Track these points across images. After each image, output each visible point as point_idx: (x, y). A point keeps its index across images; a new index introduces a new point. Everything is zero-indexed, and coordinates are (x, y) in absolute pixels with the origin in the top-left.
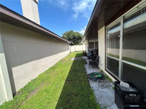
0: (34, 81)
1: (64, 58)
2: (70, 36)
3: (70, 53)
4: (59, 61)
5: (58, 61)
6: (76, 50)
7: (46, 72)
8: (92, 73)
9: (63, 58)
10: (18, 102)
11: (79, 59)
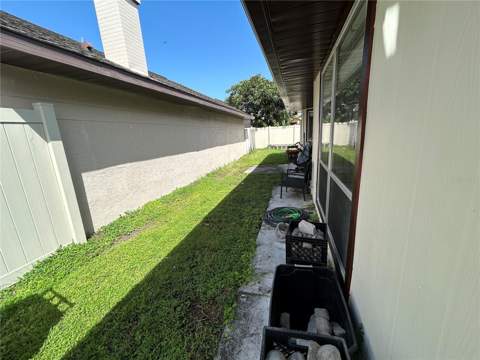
0: (132, 215)
1: (225, 166)
2: (251, 98)
3: (252, 151)
4: (208, 175)
5: (203, 173)
6: (272, 144)
7: (165, 200)
8: (278, 209)
9: (222, 165)
10: (95, 249)
11: (270, 172)
